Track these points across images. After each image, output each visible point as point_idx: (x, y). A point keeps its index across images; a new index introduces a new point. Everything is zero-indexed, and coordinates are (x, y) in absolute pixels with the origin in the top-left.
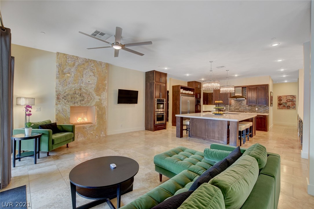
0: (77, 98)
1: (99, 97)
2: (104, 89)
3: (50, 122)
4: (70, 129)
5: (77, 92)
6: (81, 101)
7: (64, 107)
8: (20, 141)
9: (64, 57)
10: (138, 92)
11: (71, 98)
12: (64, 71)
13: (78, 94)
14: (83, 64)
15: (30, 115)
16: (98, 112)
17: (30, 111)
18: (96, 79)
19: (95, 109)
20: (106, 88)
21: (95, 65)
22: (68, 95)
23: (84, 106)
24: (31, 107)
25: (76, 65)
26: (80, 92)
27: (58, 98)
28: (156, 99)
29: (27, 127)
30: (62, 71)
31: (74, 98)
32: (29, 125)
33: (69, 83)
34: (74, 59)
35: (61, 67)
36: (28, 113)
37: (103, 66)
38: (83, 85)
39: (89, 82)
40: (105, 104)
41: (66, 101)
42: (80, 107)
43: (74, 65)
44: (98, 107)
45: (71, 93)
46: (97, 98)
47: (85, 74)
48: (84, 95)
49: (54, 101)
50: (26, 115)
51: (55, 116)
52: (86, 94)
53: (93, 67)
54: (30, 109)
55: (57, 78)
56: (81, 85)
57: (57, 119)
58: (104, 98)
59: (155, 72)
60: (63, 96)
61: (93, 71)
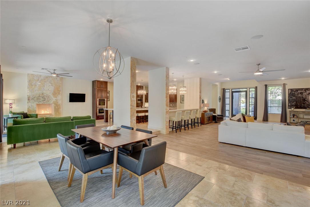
0: (40, 99)
1: (56, 98)
2: (59, 93)
3: (24, 112)
4: (35, 116)
5: (40, 96)
6: (43, 101)
7: (33, 104)
8: (7, 119)
9: (32, 76)
10: (85, 94)
11: (37, 99)
12: (32, 84)
13: (41, 97)
14: (44, 79)
15: (11, 108)
16: (55, 107)
17: (12, 106)
18: (53, 87)
19: (53, 105)
20: (61, 92)
21: (52, 79)
22: (35, 97)
23: (45, 103)
24: (12, 104)
25: (40, 80)
26: (42, 96)
27: (29, 99)
28: (98, 99)
29: (10, 113)
30: (31, 84)
31: (39, 99)
32: (11, 112)
33: (36, 91)
34: (38, 77)
35: (30, 81)
36: (11, 107)
37: (58, 79)
38: (44, 92)
39: (48, 89)
40: (60, 102)
41: (33, 101)
42: (43, 104)
43: (38, 80)
44: (55, 105)
45: (37, 96)
46: (54, 99)
47: (46, 85)
48: (45, 97)
49: (27, 101)
50: (10, 108)
51: (27, 109)
52: (47, 96)
53: (51, 80)
54: (11, 105)
55: (28, 88)
56: (43, 91)
57: (28, 111)
58: (59, 99)
59: (96, 82)
60: (32, 98)
61: (51, 83)
